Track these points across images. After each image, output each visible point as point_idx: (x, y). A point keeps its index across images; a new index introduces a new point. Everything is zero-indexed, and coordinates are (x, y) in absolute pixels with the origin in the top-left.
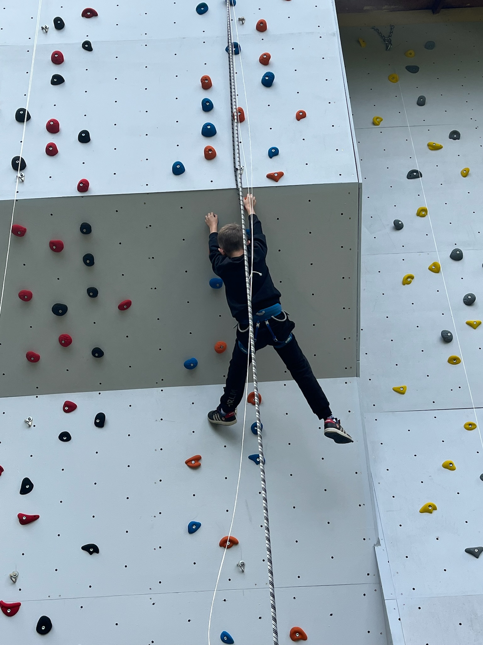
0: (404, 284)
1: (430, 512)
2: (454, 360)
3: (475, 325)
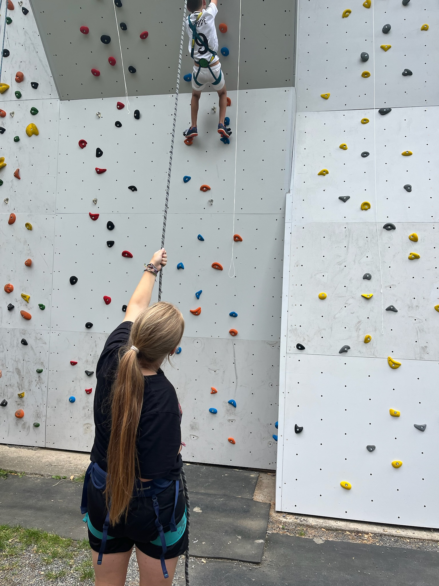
0: (343, 17)
1: (324, 175)
2: (366, 75)
3: (385, 49)
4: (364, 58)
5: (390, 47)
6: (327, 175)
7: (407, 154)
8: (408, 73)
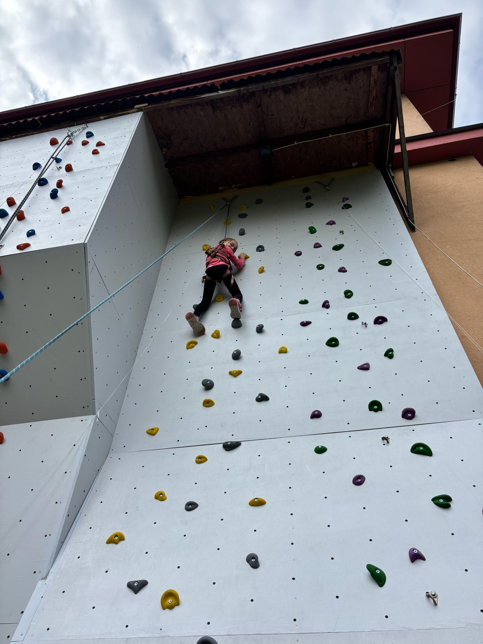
0: (188, 349)
1: (116, 543)
2: (208, 403)
3: (235, 374)
4: (208, 386)
5: (240, 373)
6: (121, 543)
7: (258, 503)
8: (263, 398)
